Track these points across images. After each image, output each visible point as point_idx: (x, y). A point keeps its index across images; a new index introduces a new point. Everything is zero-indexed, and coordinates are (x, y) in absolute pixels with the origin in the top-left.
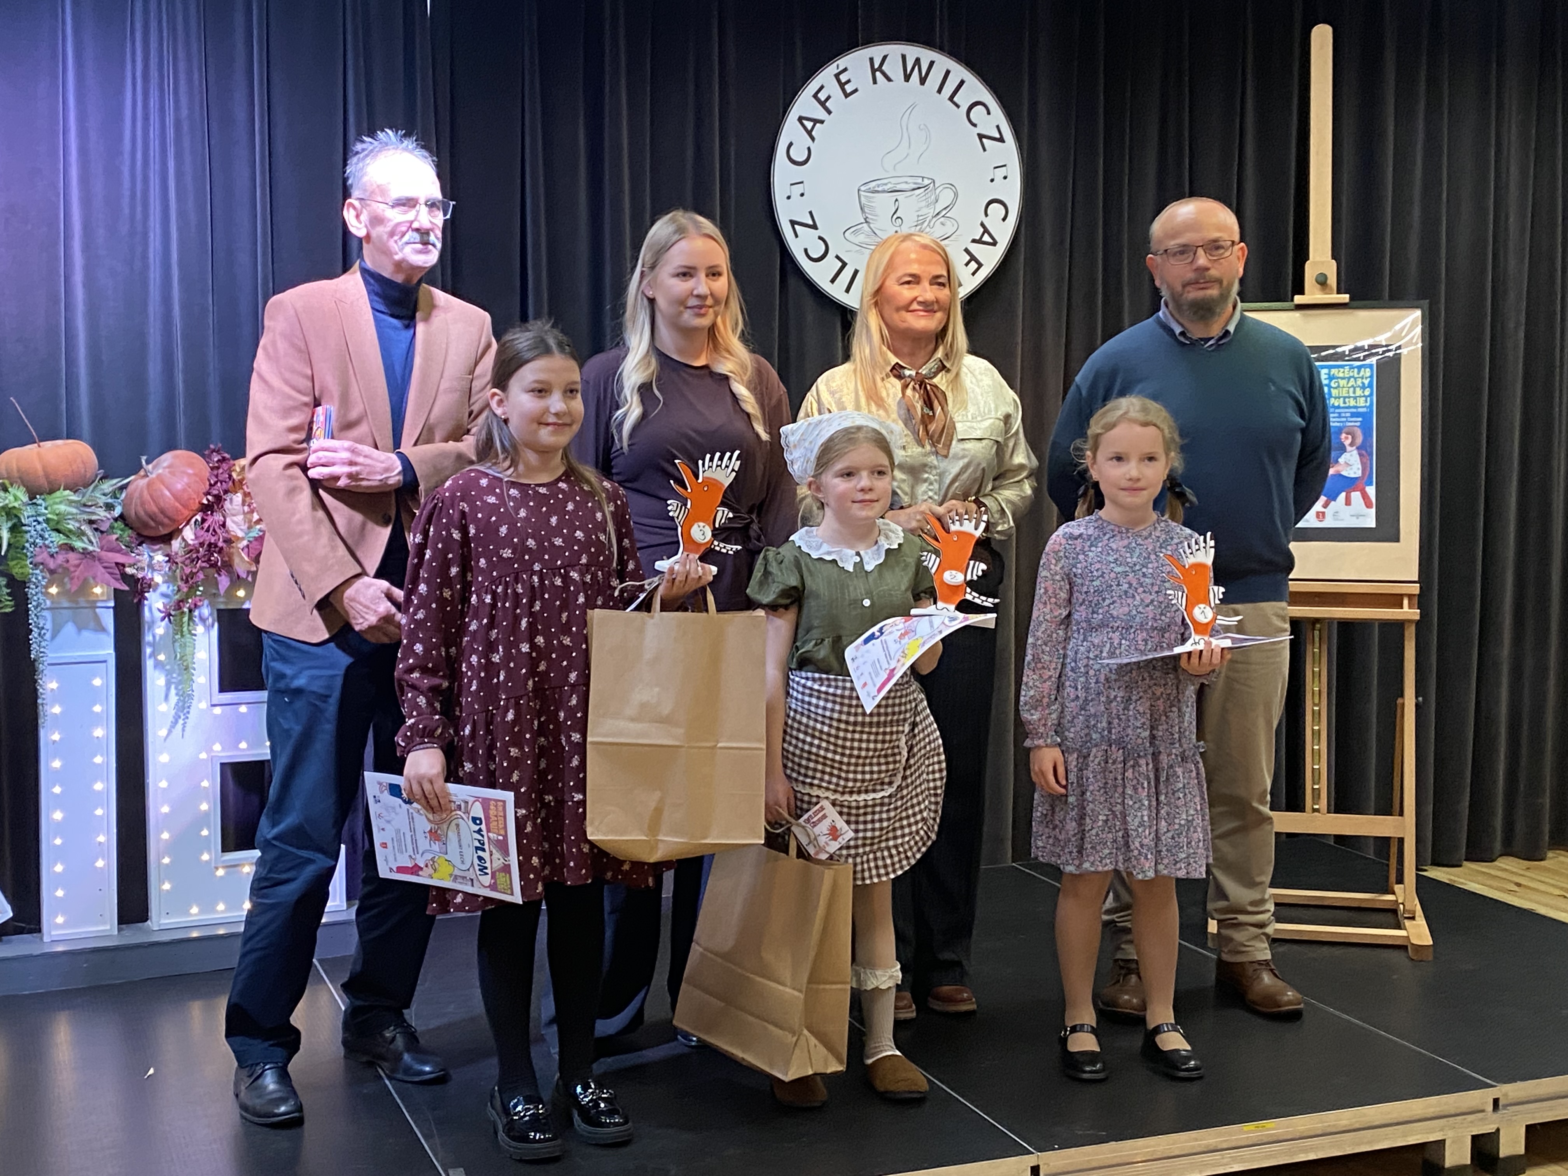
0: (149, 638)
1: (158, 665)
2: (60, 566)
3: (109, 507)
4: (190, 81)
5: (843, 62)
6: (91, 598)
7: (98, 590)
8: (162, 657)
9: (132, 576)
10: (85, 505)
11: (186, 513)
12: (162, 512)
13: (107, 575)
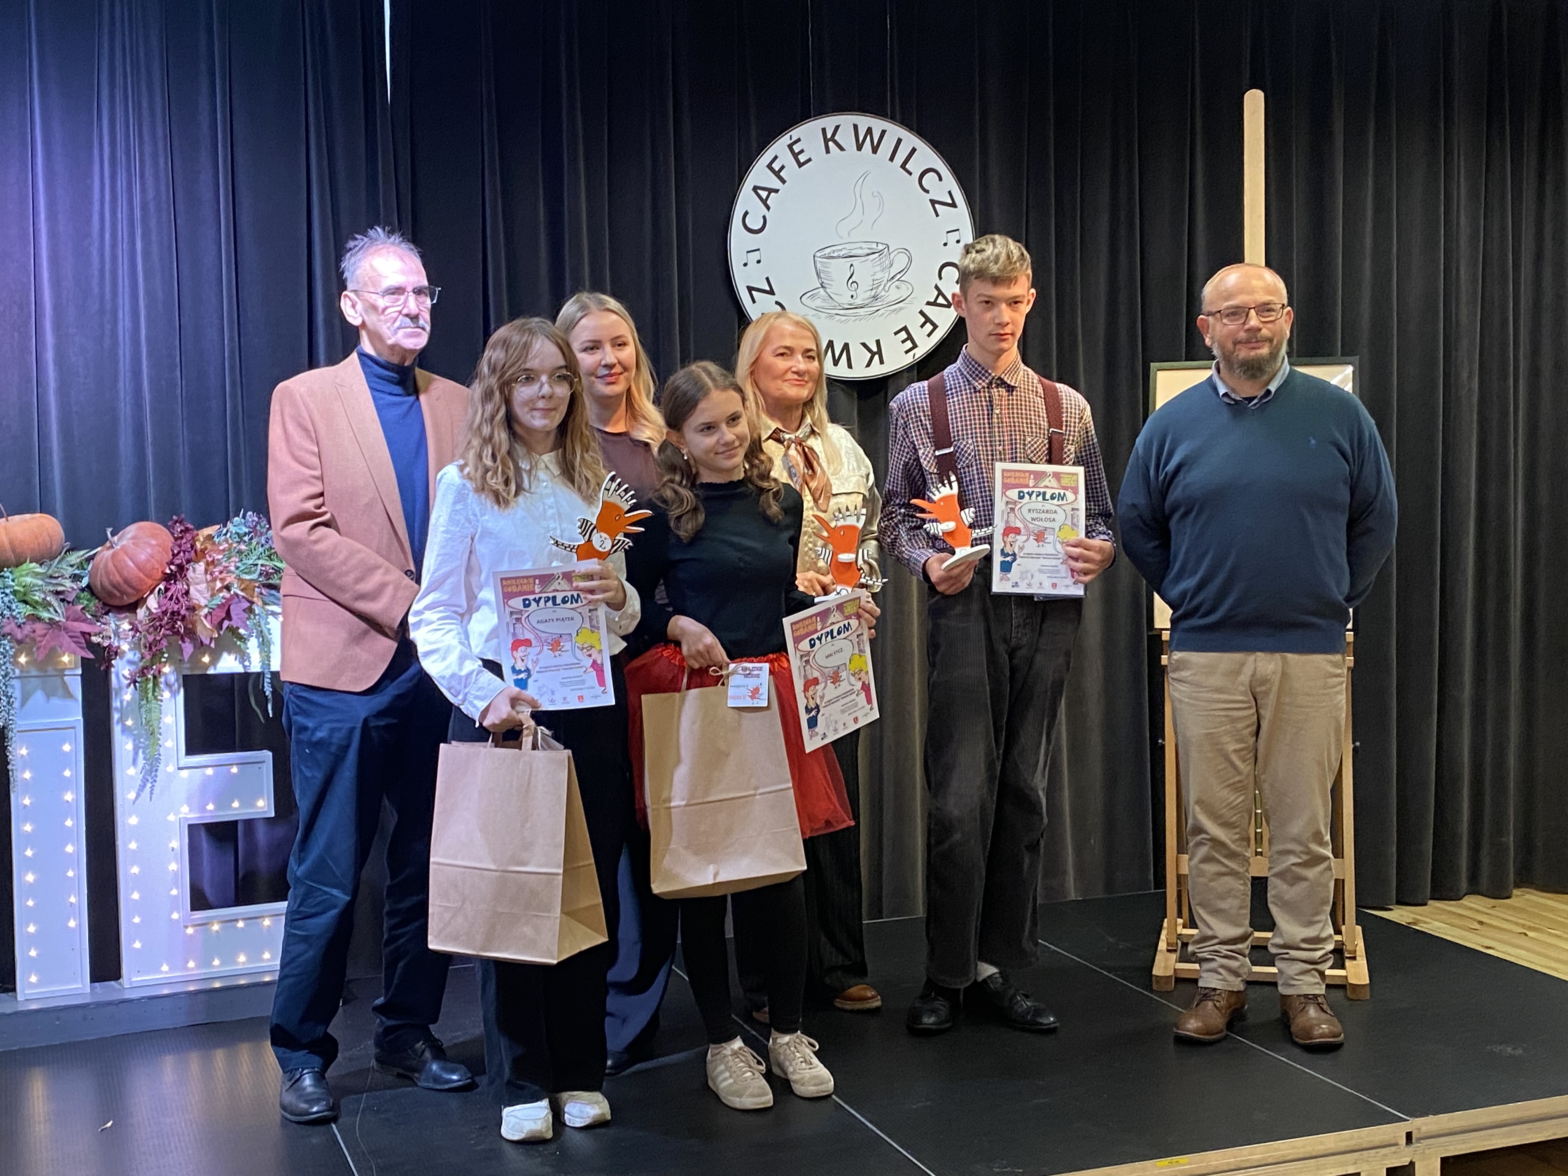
0: (116, 704)
1: (125, 730)
2: (27, 636)
3: (76, 578)
4: (156, 164)
5: (795, 133)
6: (60, 667)
7: (66, 659)
8: (129, 723)
9: (99, 644)
10: (51, 577)
11: (150, 582)
12: (126, 581)
13: (73, 645)
